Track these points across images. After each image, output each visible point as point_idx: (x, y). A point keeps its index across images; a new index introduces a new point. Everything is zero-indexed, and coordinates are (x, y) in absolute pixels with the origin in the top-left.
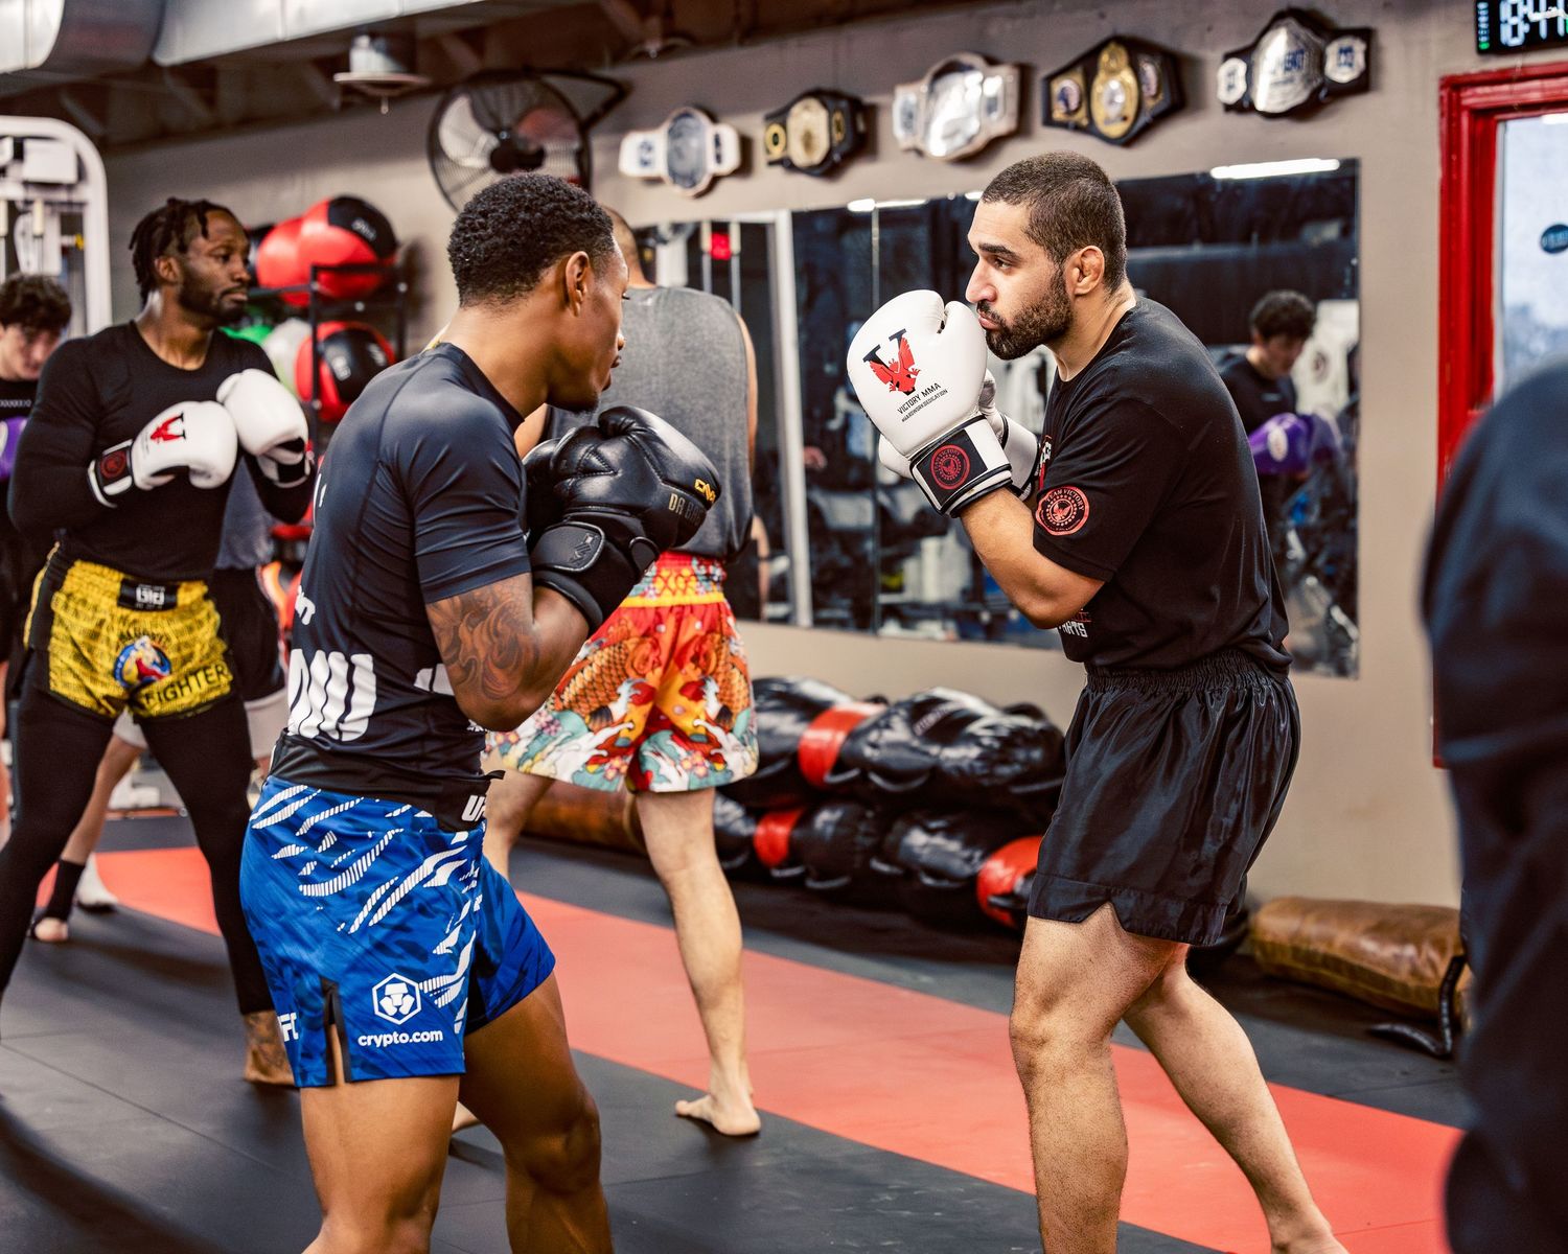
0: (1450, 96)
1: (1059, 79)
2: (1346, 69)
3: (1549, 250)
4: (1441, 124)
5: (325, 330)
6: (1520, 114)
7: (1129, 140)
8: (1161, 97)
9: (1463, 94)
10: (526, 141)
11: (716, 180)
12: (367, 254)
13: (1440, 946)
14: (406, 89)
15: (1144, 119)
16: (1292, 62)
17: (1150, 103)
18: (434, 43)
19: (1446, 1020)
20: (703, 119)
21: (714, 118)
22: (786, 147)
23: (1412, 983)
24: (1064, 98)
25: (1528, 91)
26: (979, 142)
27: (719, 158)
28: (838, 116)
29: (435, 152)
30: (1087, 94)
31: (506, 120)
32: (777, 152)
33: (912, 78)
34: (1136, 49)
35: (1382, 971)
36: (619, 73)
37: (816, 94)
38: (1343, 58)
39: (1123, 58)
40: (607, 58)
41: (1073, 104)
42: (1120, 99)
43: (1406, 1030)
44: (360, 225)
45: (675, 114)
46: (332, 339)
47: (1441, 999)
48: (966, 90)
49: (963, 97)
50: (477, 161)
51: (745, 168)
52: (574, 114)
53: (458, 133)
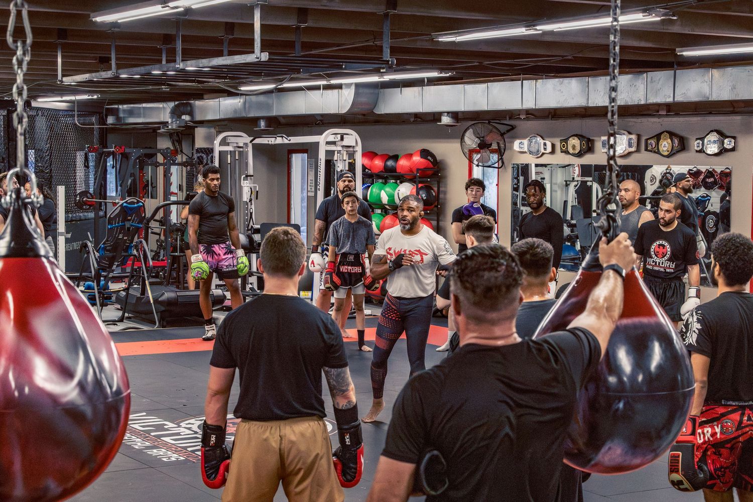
1: (649, 140)
2: (729, 145)
5: (420, 185)
7: (669, 156)
8: (679, 147)
10: (488, 141)
11: (543, 154)
12: (431, 165)
14: (456, 127)
15: (672, 153)
16: (715, 143)
17: (675, 149)
20: (540, 139)
21: (544, 138)
22: (567, 148)
24: (651, 144)
26: (626, 152)
27: (545, 149)
28: (583, 142)
29: (462, 141)
30: (657, 144)
31: (482, 135)
32: (564, 149)
33: (604, 135)
34: (672, 135)
36: (512, 122)
37: (576, 135)
38: (729, 143)
39: (668, 137)
40: (508, 118)
41: (654, 146)
42: (667, 146)
44: (429, 158)
45: (531, 136)
46: (422, 188)
50: (474, 146)
51: (553, 152)
53: (469, 137)
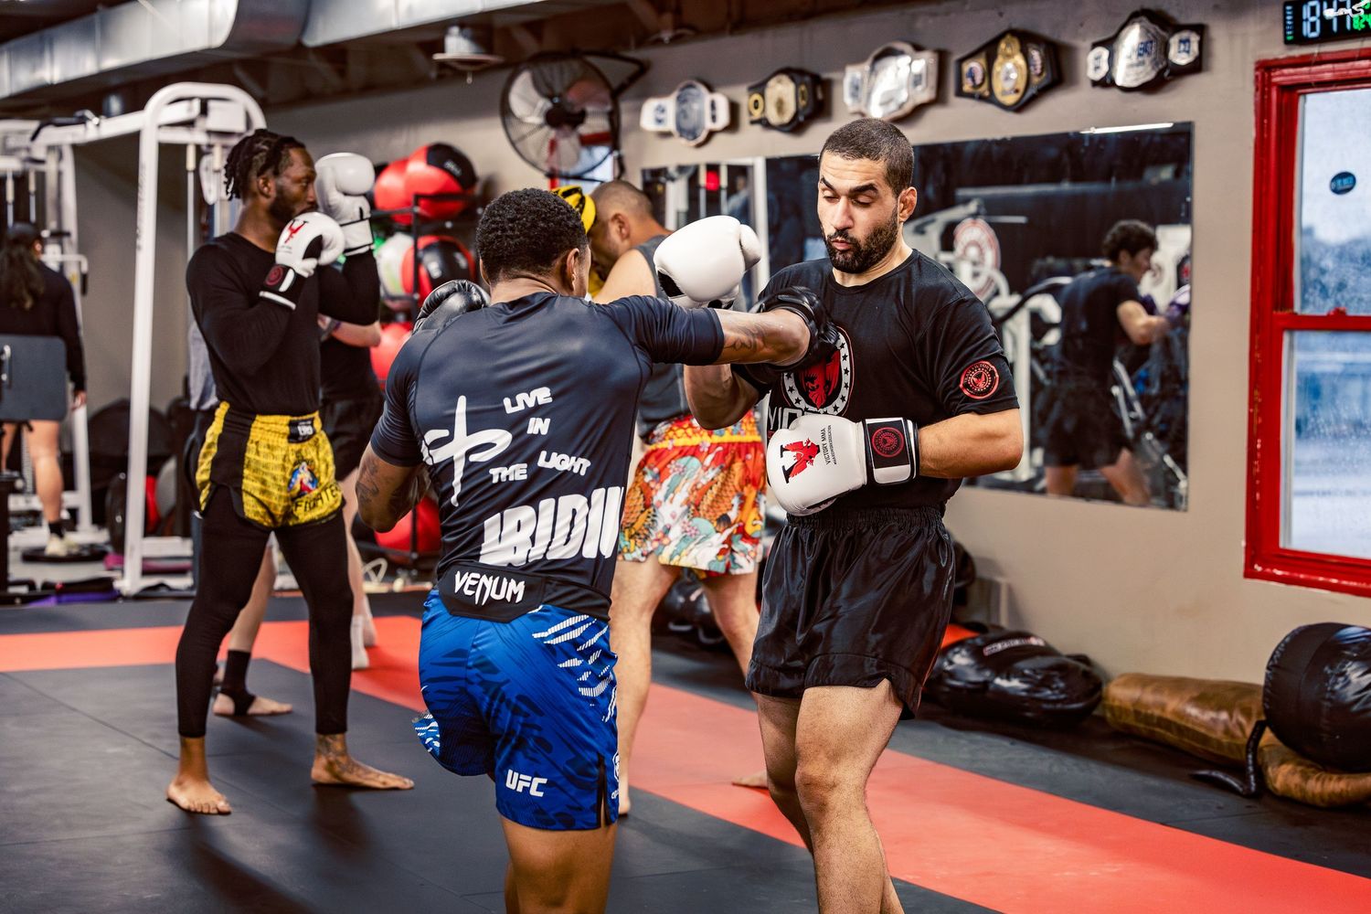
0: (1263, 75)
1: (968, 61)
2: (1184, 55)
3: (1337, 191)
4: (1255, 96)
5: (423, 241)
6: (1316, 89)
7: (1019, 108)
8: (1044, 75)
9: (1273, 74)
10: (572, 105)
11: (711, 134)
12: (455, 187)
13: (1247, 713)
14: (485, 65)
15: (1032, 91)
16: (1143, 50)
17: (1036, 80)
18: (506, 31)
19: (1251, 769)
20: (703, 90)
21: (711, 89)
22: (764, 111)
23: (1225, 740)
24: (971, 75)
25: (1323, 72)
26: (908, 108)
27: (714, 118)
28: (803, 88)
29: (506, 112)
30: (989, 73)
31: (558, 89)
32: (757, 114)
33: (858, 60)
34: (1026, 39)
35: (1203, 731)
36: (641, 54)
37: (789, 72)
38: (1182, 47)
39: (1016, 45)
40: (633, 43)
41: (978, 80)
42: (1014, 76)
43: (1221, 776)
44: (450, 165)
45: (681, 85)
46: (428, 248)
47: (1247, 753)
48: (898, 69)
49: (896, 75)
50: (536, 119)
51: (733, 126)
52: (607, 84)
53: (523, 98)
